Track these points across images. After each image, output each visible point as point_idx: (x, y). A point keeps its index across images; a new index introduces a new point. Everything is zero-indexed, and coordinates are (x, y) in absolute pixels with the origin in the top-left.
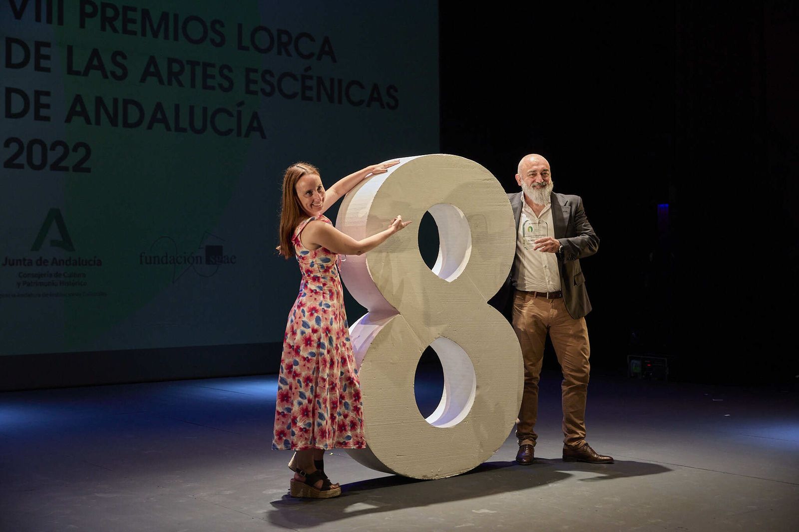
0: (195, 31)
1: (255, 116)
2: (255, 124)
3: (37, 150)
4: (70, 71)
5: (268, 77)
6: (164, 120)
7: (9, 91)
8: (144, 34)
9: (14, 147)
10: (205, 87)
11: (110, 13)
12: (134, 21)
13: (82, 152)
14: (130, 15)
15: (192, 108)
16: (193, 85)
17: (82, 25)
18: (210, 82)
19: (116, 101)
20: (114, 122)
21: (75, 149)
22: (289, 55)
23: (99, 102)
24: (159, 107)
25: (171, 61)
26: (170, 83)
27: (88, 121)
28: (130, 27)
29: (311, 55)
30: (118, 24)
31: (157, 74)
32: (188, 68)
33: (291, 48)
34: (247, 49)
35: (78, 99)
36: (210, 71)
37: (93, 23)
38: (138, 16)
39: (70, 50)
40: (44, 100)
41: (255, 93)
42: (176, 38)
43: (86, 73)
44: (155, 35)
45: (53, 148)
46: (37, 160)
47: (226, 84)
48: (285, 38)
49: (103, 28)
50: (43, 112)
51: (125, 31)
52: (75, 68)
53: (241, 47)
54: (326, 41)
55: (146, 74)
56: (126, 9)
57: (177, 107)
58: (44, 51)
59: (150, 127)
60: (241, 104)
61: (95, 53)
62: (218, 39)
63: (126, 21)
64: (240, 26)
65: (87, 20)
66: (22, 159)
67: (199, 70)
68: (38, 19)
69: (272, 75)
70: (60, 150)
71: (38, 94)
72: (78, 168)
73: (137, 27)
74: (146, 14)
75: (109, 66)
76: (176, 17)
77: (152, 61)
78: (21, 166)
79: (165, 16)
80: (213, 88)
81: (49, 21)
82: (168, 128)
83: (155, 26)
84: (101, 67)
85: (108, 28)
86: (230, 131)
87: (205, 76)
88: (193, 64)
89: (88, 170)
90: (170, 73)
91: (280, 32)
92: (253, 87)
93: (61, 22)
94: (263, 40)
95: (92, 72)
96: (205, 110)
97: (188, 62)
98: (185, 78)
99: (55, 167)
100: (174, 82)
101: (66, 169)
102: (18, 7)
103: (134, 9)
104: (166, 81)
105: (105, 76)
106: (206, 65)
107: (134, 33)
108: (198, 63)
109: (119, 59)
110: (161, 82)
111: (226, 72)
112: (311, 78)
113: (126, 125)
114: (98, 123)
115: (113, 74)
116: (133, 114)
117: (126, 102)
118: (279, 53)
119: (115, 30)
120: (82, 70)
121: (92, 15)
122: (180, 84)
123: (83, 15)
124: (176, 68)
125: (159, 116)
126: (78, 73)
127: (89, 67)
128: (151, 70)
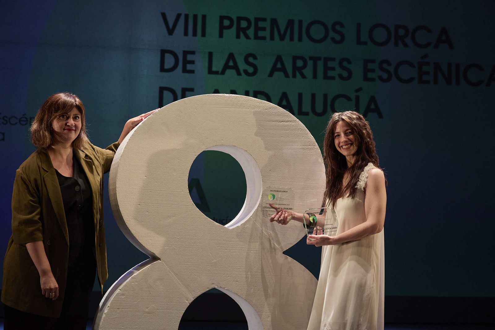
0: (317, 32)
1: (373, 99)
2: (373, 106)
4: (210, 71)
5: (385, 65)
6: (289, 106)
7: (162, 89)
8: (272, 38)
10: (326, 77)
11: (244, 24)
12: (264, 29)
14: (261, 24)
15: (313, 96)
16: (315, 76)
17: (221, 36)
18: (330, 73)
22: (406, 45)
24: (284, 96)
25: (295, 58)
26: (294, 76)
28: (261, 34)
29: (428, 45)
30: (251, 32)
31: (283, 69)
32: (310, 63)
33: (408, 40)
34: (365, 43)
36: (330, 64)
37: (230, 34)
38: (267, 25)
39: (211, 55)
41: (372, 80)
42: (300, 39)
43: (223, 73)
44: (282, 38)
47: (345, 74)
48: (402, 32)
49: (238, 37)
51: (256, 37)
52: (214, 69)
53: (360, 43)
54: (444, 31)
55: (274, 69)
56: (257, 20)
57: (300, 95)
58: (190, 57)
60: (359, 90)
61: (231, 56)
62: (338, 38)
63: (257, 29)
64: (359, 25)
65: (225, 32)
67: (320, 64)
68: (186, 34)
69: (389, 64)
71: (184, 91)
73: (267, 34)
74: (274, 22)
75: (242, 66)
76: (300, 22)
77: (279, 59)
79: (290, 23)
80: (333, 78)
81: (195, 34)
83: (282, 32)
84: (236, 67)
85: (242, 35)
87: (326, 68)
88: (315, 60)
90: (295, 68)
91: (398, 27)
92: (371, 75)
93: (203, 35)
94: (381, 35)
95: (228, 72)
96: (325, 96)
97: (311, 58)
98: (308, 71)
100: (298, 75)
102: (171, 25)
103: (264, 20)
104: (291, 75)
105: (239, 74)
106: (326, 60)
107: (264, 38)
108: (319, 59)
109: (251, 59)
110: (286, 75)
111: (345, 64)
112: (428, 64)
115: (246, 72)
117: (256, 93)
118: (396, 45)
119: (248, 37)
120: (220, 70)
121: (229, 27)
122: (303, 76)
123: (222, 28)
124: (300, 63)
125: (284, 103)
126: (216, 73)
127: (226, 67)
128: (278, 66)
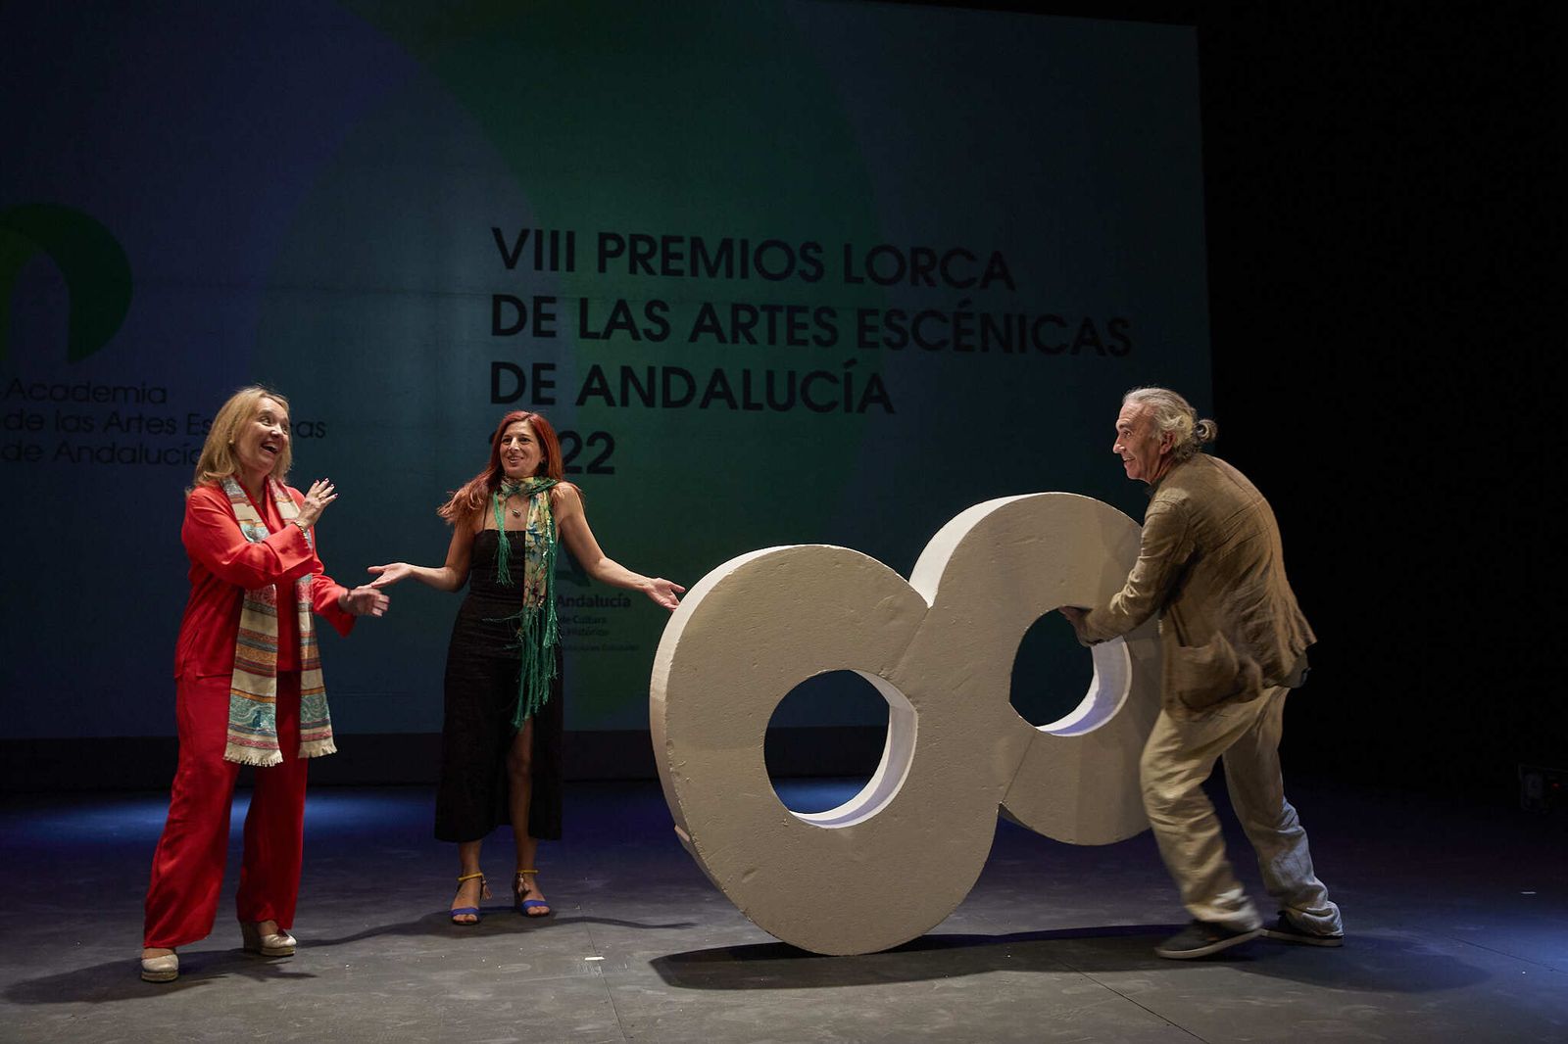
0: (775, 260)
1: (875, 380)
2: (875, 392)
4: (584, 333)
5: (895, 320)
6: (727, 394)
7: (497, 367)
8: (694, 272)
10: (792, 341)
11: (643, 248)
12: (679, 256)
13: (601, 445)
14: (674, 248)
15: (770, 374)
16: (772, 341)
17: (602, 268)
18: (799, 334)
19: (651, 370)
20: (649, 401)
21: (591, 442)
22: (931, 284)
23: (627, 373)
24: (718, 375)
25: (736, 308)
26: (735, 340)
27: (610, 402)
28: (674, 264)
29: (970, 282)
30: (656, 262)
31: (716, 329)
32: (763, 317)
33: (935, 274)
34: (859, 280)
35: (596, 371)
36: (799, 318)
37: (618, 265)
38: (685, 248)
39: (584, 303)
40: (546, 376)
41: (873, 345)
42: (744, 274)
43: (607, 335)
44: (712, 272)
47: (826, 335)
48: (923, 260)
49: (633, 270)
50: (546, 393)
51: (666, 271)
52: (591, 329)
53: (849, 278)
54: (997, 258)
55: (699, 329)
56: (667, 240)
57: (747, 374)
58: (546, 308)
59: (704, 405)
60: (851, 363)
61: (621, 306)
62: (811, 270)
63: (667, 256)
64: (848, 249)
65: (609, 261)
67: (781, 318)
68: (538, 266)
69: (903, 317)
71: (538, 368)
72: (596, 468)
73: (684, 265)
74: (697, 244)
75: (642, 322)
76: (745, 244)
77: (708, 309)
79: (726, 245)
80: (804, 343)
81: (554, 267)
82: (733, 405)
83: (712, 260)
84: (630, 325)
85: (640, 269)
86: (833, 405)
87: (792, 326)
88: (772, 310)
89: (612, 471)
90: (736, 326)
91: (916, 251)
92: (871, 337)
93: (570, 267)
94: (887, 265)
95: (616, 333)
96: (792, 375)
97: (764, 308)
98: (760, 331)
100: (742, 338)
101: (577, 470)
102: (510, 252)
103: (679, 239)
104: (728, 337)
105: (636, 336)
106: (793, 310)
107: (679, 273)
108: (779, 308)
109: (657, 311)
110: (721, 339)
111: (825, 317)
112: (970, 316)
113: (668, 404)
114: (625, 403)
115: (648, 333)
116: (679, 389)
117: (668, 371)
118: (914, 282)
119: (650, 271)
120: (602, 330)
121: (617, 253)
122: (752, 341)
123: (604, 255)
124: (745, 317)
125: (719, 388)
126: (595, 336)
127: (613, 324)
128: (706, 322)
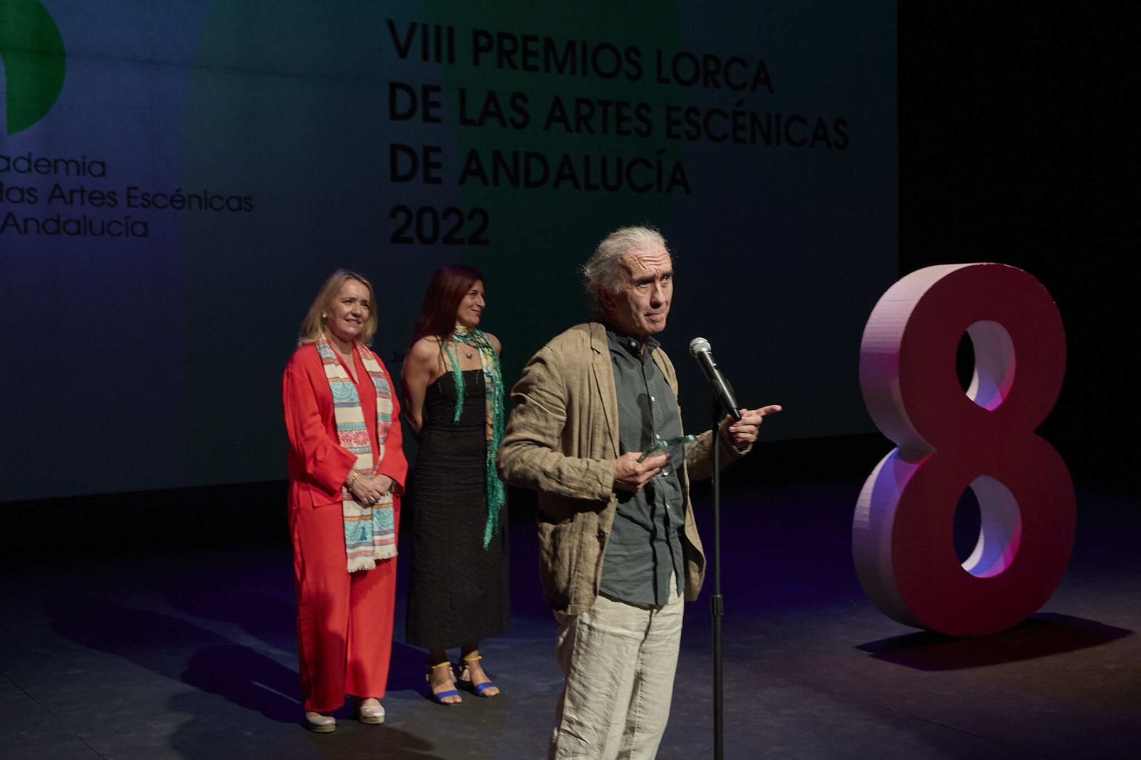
0: (607, 61)
1: (678, 166)
2: (678, 177)
3: (427, 218)
4: (464, 121)
5: (692, 115)
6: (572, 177)
7: (394, 148)
8: (547, 69)
9: (402, 217)
10: (620, 132)
11: (508, 45)
12: (535, 54)
13: (478, 219)
14: (531, 46)
15: (604, 160)
16: (605, 131)
17: (476, 62)
18: (625, 126)
19: (516, 155)
20: (514, 181)
21: (471, 217)
22: (717, 86)
23: (497, 156)
24: (566, 160)
25: (579, 102)
26: (578, 130)
27: (485, 182)
28: (531, 61)
29: (743, 86)
30: (518, 58)
31: (563, 119)
32: (599, 110)
33: (720, 78)
34: (667, 81)
35: (473, 155)
36: (625, 112)
37: (489, 59)
38: (538, 46)
39: (463, 93)
40: (434, 157)
41: (677, 136)
42: (585, 73)
43: (481, 123)
44: (561, 70)
45: (445, 217)
46: (428, 231)
47: (644, 128)
48: (712, 66)
49: (500, 65)
50: (434, 173)
51: (527, 67)
52: (469, 116)
53: (661, 80)
54: (762, 67)
55: (552, 118)
56: (526, 39)
57: (587, 159)
58: (433, 96)
59: (556, 185)
60: (661, 152)
61: (492, 97)
62: (633, 71)
63: (527, 53)
64: (659, 53)
65: (482, 55)
66: (411, 232)
67: (612, 111)
68: (425, 57)
69: (698, 114)
70: (454, 219)
71: (427, 150)
72: (475, 240)
73: (540, 62)
74: (549, 43)
75: (508, 113)
76: (584, 45)
77: (557, 102)
78: (410, 241)
79: (571, 45)
80: (628, 133)
81: (438, 59)
82: (577, 186)
83: (560, 58)
84: (498, 114)
85: (506, 63)
86: (648, 187)
87: (620, 118)
88: (605, 104)
89: (486, 242)
90: (579, 117)
91: (707, 58)
92: (675, 130)
93: (451, 59)
94: (686, 69)
95: (488, 121)
96: (619, 161)
97: (599, 102)
98: (596, 123)
99: (449, 240)
100: (583, 126)
101: (460, 242)
102: (402, 43)
103: (535, 39)
104: (573, 127)
105: (503, 124)
106: (619, 105)
107: (534, 69)
108: (610, 103)
109: (519, 102)
110: (568, 128)
111: (643, 112)
112: (743, 114)
113: (529, 184)
114: (496, 183)
115: (513, 121)
116: (537, 172)
117: (529, 155)
118: (706, 85)
119: (514, 66)
120: (477, 118)
121: (488, 49)
122: (590, 130)
123: (478, 49)
124: (585, 110)
125: (566, 171)
126: (471, 122)
127: (486, 113)
128: (556, 114)
